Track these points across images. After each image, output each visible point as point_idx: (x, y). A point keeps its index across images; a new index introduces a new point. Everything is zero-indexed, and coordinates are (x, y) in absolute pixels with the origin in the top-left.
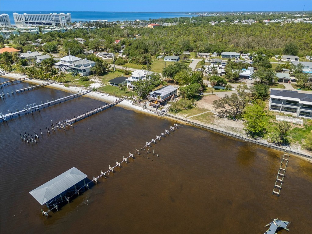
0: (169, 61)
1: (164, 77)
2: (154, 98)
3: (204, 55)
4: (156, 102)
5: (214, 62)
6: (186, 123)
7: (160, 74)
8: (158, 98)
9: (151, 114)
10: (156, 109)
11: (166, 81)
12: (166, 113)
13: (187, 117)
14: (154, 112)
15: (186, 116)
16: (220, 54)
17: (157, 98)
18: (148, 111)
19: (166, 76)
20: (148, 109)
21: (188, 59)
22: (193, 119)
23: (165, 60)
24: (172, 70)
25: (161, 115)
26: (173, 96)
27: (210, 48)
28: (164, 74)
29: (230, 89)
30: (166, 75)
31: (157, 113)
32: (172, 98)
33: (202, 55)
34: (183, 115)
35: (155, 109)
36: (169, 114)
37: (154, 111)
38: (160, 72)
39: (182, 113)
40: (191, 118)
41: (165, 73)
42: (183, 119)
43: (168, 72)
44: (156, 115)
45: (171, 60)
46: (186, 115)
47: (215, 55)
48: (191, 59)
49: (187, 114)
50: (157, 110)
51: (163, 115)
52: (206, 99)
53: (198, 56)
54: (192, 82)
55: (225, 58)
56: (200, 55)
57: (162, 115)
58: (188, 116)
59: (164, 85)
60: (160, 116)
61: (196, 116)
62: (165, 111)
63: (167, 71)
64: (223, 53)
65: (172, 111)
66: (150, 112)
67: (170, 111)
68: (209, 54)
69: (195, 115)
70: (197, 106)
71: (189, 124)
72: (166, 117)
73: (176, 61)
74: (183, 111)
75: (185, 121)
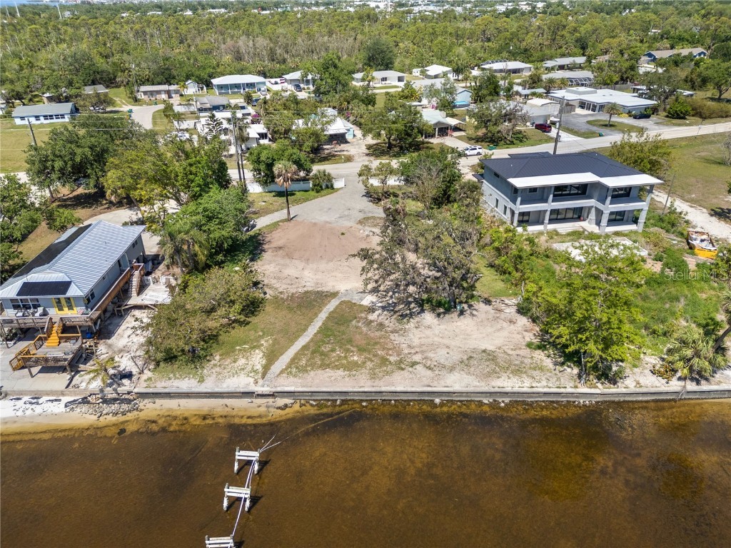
0: (38, 122)
1: (41, 185)
2: (34, 317)
3: (159, 92)
4: (54, 338)
5: (208, 106)
6: (281, 402)
7: (23, 177)
8: (61, 309)
9: (45, 423)
10: (66, 376)
11: (59, 200)
12: (141, 388)
13: (266, 368)
14: (65, 399)
15: (259, 367)
16: (209, 85)
17: (54, 313)
18: (20, 403)
19: (52, 182)
20: (14, 392)
21: (108, 109)
22: (303, 370)
23: (18, 122)
24: (79, 151)
25: (115, 407)
26: (137, 273)
27: (167, 69)
28: (39, 172)
29: (327, 187)
30: (54, 176)
31: (85, 401)
32: (135, 281)
33: (152, 93)
34: (242, 361)
35: (59, 381)
36: (161, 385)
37: (63, 394)
38: (18, 169)
39: (230, 352)
40: (289, 366)
41: (46, 168)
42: (252, 388)
43: (58, 164)
44: (84, 417)
45: (46, 117)
46: (258, 359)
47: (191, 89)
48: (121, 109)
49: (254, 348)
50: (77, 379)
51: (129, 401)
52: (280, 243)
53: (139, 97)
54: (199, 186)
55: (228, 93)
56: (145, 93)
57: (125, 407)
58: (271, 357)
59: (63, 228)
60: (109, 417)
61: (305, 348)
62: (129, 376)
63: (51, 157)
64: (215, 81)
65: (170, 358)
66: (38, 409)
67: (158, 364)
68: (173, 88)
69: (297, 338)
70: (271, 287)
71: (297, 407)
72: (150, 409)
73: (67, 119)
74: (223, 337)
75: (273, 395)
